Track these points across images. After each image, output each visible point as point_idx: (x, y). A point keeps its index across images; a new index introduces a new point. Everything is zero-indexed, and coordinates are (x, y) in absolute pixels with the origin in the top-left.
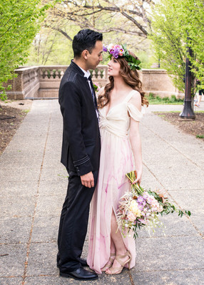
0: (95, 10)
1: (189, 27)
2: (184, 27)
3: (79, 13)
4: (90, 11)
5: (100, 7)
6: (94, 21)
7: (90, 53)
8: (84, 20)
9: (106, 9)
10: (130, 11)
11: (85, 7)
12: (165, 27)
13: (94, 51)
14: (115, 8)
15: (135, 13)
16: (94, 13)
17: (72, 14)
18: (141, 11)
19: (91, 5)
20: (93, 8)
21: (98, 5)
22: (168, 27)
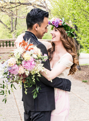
0: (17, 5)
1: (75, 12)
2: (71, 12)
3: (7, 7)
4: (14, 5)
5: (19, 3)
6: (17, 12)
7: (40, 26)
8: (11, 11)
9: (24, 4)
10: (38, 5)
11: (11, 3)
12: (59, 13)
13: (42, 25)
14: (29, 4)
15: (41, 6)
16: (16, 6)
17: (3, 7)
18: (44, 5)
19: (14, 2)
20: (15, 3)
21: (19, 2)
22: (61, 13)
